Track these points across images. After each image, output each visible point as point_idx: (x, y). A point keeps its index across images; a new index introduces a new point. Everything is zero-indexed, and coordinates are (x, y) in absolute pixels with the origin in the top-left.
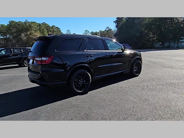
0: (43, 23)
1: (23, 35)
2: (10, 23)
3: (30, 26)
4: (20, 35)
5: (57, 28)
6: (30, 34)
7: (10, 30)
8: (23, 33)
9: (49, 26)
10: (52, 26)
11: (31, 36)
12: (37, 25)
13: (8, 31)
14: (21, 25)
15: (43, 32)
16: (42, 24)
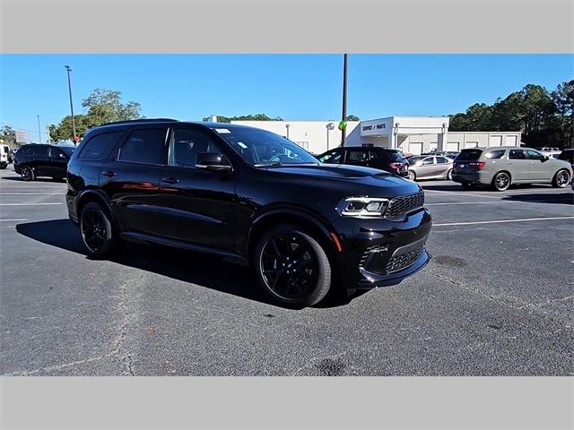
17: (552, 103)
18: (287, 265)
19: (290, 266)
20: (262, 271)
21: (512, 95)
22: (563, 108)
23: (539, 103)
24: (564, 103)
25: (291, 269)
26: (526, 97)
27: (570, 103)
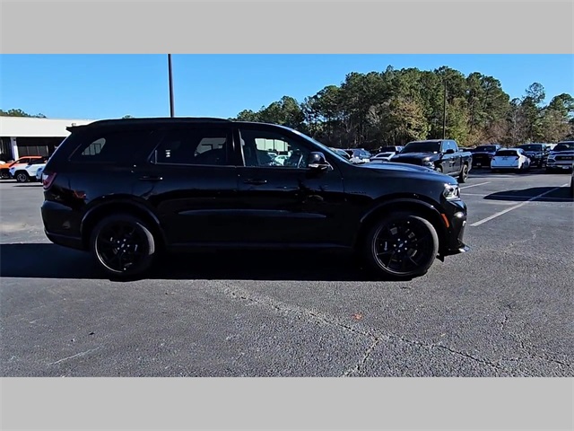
0: (440, 69)
1: (373, 110)
2: (347, 80)
3: (396, 83)
4: (366, 112)
5: (490, 80)
6: (391, 107)
7: (346, 98)
8: (375, 104)
9: (457, 77)
10: (471, 76)
11: (392, 113)
12: (418, 77)
13: (340, 102)
14: (374, 83)
15: (432, 99)
16: (436, 71)
17: (301, 112)
18: (398, 245)
19: (401, 245)
20: (376, 255)
21: (273, 104)
22: (310, 117)
23: (293, 112)
24: (309, 112)
25: (402, 248)
26: (283, 106)
27: (313, 113)
